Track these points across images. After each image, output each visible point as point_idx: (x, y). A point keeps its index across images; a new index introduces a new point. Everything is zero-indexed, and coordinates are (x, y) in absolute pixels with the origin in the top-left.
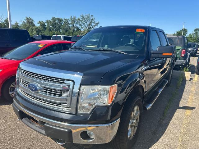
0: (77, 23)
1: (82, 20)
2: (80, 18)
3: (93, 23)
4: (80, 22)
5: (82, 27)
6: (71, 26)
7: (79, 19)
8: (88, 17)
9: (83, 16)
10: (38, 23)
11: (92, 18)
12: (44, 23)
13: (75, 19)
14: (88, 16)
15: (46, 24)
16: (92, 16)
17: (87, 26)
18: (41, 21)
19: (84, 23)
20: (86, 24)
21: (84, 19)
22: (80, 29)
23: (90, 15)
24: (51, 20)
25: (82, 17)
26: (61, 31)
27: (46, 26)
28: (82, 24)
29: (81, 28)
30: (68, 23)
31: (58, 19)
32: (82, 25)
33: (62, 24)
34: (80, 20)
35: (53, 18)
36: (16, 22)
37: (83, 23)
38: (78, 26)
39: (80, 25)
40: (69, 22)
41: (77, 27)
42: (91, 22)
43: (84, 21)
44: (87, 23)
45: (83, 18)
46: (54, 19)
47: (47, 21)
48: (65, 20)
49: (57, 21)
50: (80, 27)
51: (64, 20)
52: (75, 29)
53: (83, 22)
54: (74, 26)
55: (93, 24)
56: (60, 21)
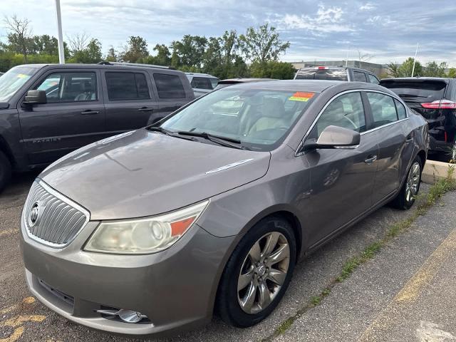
0: (237, 47)
1: (249, 38)
2: (245, 35)
3: (276, 44)
4: (245, 43)
5: (250, 54)
6: (224, 53)
7: (242, 37)
8: (264, 31)
9: (252, 30)
10: (155, 49)
11: (274, 33)
12: (166, 48)
13: (233, 37)
14: (263, 29)
15: (171, 51)
16: (273, 29)
17: (259, 53)
18: (160, 44)
19: (254, 45)
20: (257, 48)
21: (254, 38)
22: (244, 59)
23: (269, 28)
24: (182, 42)
25: (249, 33)
26: (202, 66)
27: (170, 54)
28: (250, 49)
29: (247, 57)
30: (219, 48)
31: (197, 39)
32: (249, 52)
33: (205, 51)
34: (244, 40)
35: (187, 37)
36: (111, 48)
37: (251, 46)
38: (239, 52)
39: (245, 50)
40: (221, 45)
41: (237, 56)
42: (270, 44)
43: (255, 41)
44: (259, 45)
45: (252, 33)
46: (188, 39)
47: (174, 43)
48: (212, 39)
49: (194, 44)
50: (243, 55)
51: (209, 40)
52: (234, 61)
53: (251, 43)
54: (231, 53)
55: (274, 49)
56: (202, 41)
